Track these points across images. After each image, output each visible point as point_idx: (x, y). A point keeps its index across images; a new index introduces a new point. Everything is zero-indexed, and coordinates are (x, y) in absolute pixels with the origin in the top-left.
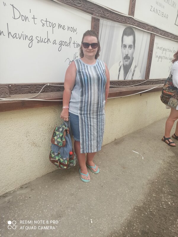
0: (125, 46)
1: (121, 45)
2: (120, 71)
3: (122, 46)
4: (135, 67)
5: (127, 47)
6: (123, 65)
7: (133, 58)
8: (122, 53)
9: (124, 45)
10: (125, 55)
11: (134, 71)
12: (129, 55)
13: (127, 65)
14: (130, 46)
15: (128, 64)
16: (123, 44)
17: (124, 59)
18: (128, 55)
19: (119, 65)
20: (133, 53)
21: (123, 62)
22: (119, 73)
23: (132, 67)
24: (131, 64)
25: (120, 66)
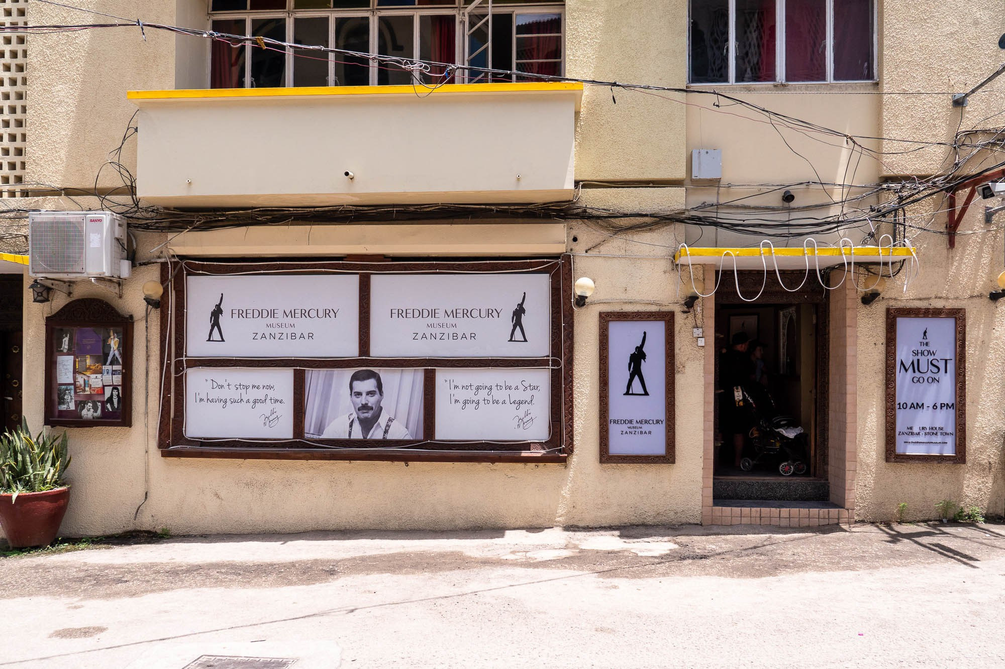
0: (359, 394)
1: (350, 393)
2: (351, 426)
3: (351, 395)
4: (390, 420)
5: (364, 395)
6: (358, 418)
7: (381, 409)
8: (353, 403)
9: (355, 393)
10: (360, 405)
11: (388, 426)
12: (370, 405)
13: (366, 418)
14: (370, 393)
15: (369, 417)
16: (353, 391)
17: (359, 410)
18: (366, 404)
19: (349, 419)
20: (379, 401)
21: (357, 413)
22: (351, 429)
23: (383, 420)
24: (377, 417)
25: (351, 420)
